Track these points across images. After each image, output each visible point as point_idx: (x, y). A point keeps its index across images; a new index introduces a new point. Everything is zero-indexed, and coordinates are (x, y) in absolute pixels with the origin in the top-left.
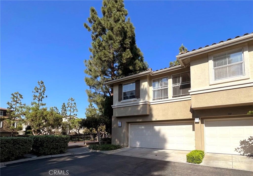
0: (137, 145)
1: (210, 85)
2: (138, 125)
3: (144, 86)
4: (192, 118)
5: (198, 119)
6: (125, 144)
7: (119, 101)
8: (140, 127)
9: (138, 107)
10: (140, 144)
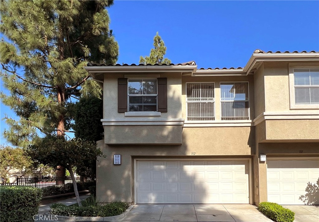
0: (151, 200)
1: (290, 109)
2: (152, 162)
3: (174, 92)
4: (250, 154)
5: (265, 156)
6: (130, 200)
7: (119, 112)
8: (156, 167)
9: (162, 130)
10: (157, 199)
